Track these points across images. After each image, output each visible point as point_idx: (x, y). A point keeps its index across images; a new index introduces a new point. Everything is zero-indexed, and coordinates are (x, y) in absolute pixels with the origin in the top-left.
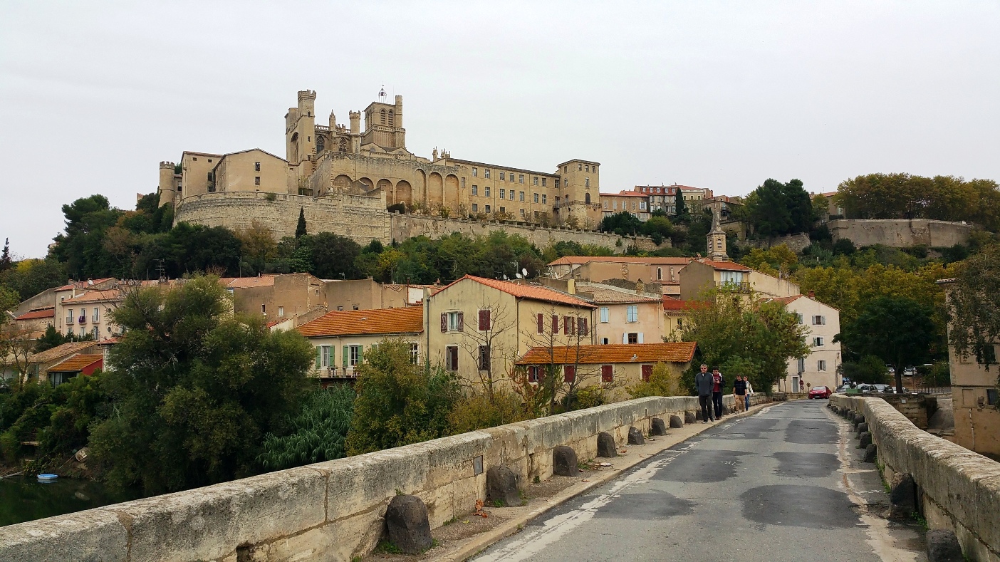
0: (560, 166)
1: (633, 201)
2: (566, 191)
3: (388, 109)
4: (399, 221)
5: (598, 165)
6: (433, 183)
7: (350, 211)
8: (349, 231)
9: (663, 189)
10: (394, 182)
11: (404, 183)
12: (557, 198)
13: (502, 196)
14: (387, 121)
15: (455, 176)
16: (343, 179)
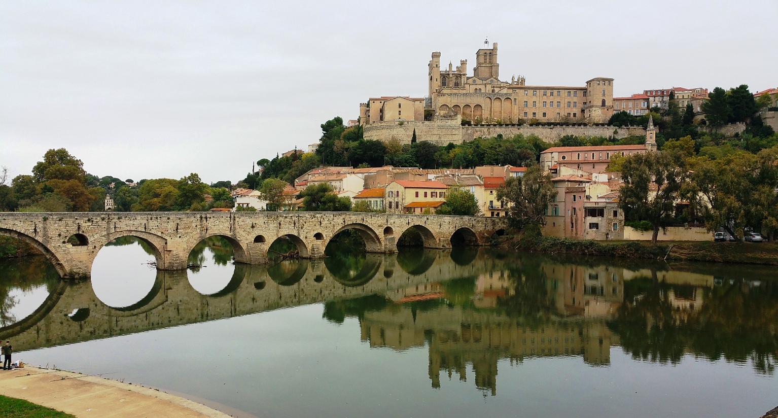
0: (587, 83)
1: (636, 102)
2: (589, 98)
3: (488, 52)
4: (467, 130)
5: (612, 80)
6: (496, 104)
7: (440, 127)
8: (440, 138)
9: (662, 92)
10: (472, 106)
11: (478, 106)
12: (585, 103)
13: (545, 106)
14: (488, 60)
15: (510, 99)
16: (445, 107)
